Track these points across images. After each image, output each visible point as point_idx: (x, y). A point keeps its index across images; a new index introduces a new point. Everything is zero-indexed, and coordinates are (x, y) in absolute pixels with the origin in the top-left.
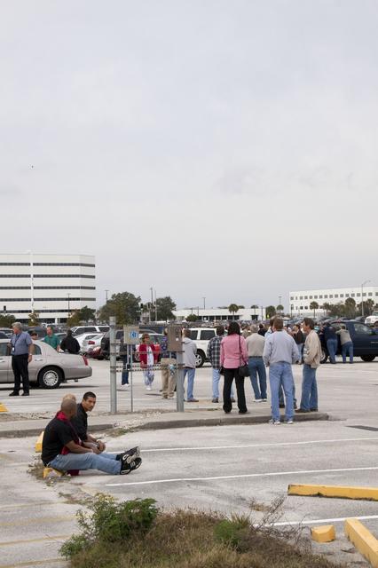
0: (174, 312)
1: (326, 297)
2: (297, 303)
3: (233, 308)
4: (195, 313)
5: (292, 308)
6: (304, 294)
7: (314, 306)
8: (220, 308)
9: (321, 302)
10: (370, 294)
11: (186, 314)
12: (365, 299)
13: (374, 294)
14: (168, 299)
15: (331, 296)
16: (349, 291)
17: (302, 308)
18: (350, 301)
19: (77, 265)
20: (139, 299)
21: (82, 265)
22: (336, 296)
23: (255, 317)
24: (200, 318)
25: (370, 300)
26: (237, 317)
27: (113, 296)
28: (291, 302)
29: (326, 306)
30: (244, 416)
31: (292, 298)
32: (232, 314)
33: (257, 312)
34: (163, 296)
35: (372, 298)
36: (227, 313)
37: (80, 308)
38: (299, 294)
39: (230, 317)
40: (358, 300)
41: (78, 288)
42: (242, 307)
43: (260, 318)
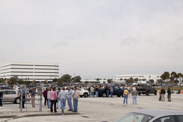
0: (80, 80)
1: (125, 77)
2: (117, 79)
3: (98, 79)
4: (87, 81)
5: (116, 80)
6: (119, 76)
7: (121, 79)
8: (94, 79)
9: (123, 78)
10: (138, 76)
11: (84, 81)
12: (136, 78)
13: (139, 76)
14: (79, 77)
15: (127, 77)
16: (132, 75)
17: (118, 80)
18: (131, 78)
19: (54, 66)
20: (71, 76)
21: (55, 66)
22: (128, 77)
23: (104, 82)
24: (88, 82)
25: (137, 78)
26: (99, 82)
27: (64, 75)
28: (115, 78)
29: (125, 80)
30: (56, 113)
31: (116, 77)
32: (97, 81)
33: (105, 81)
34: (78, 76)
35: (138, 78)
36: (96, 81)
37: (54, 78)
38: (118, 76)
39: (97, 82)
40: (134, 78)
41: (54, 73)
42: (101, 79)
43: (105, 83)
